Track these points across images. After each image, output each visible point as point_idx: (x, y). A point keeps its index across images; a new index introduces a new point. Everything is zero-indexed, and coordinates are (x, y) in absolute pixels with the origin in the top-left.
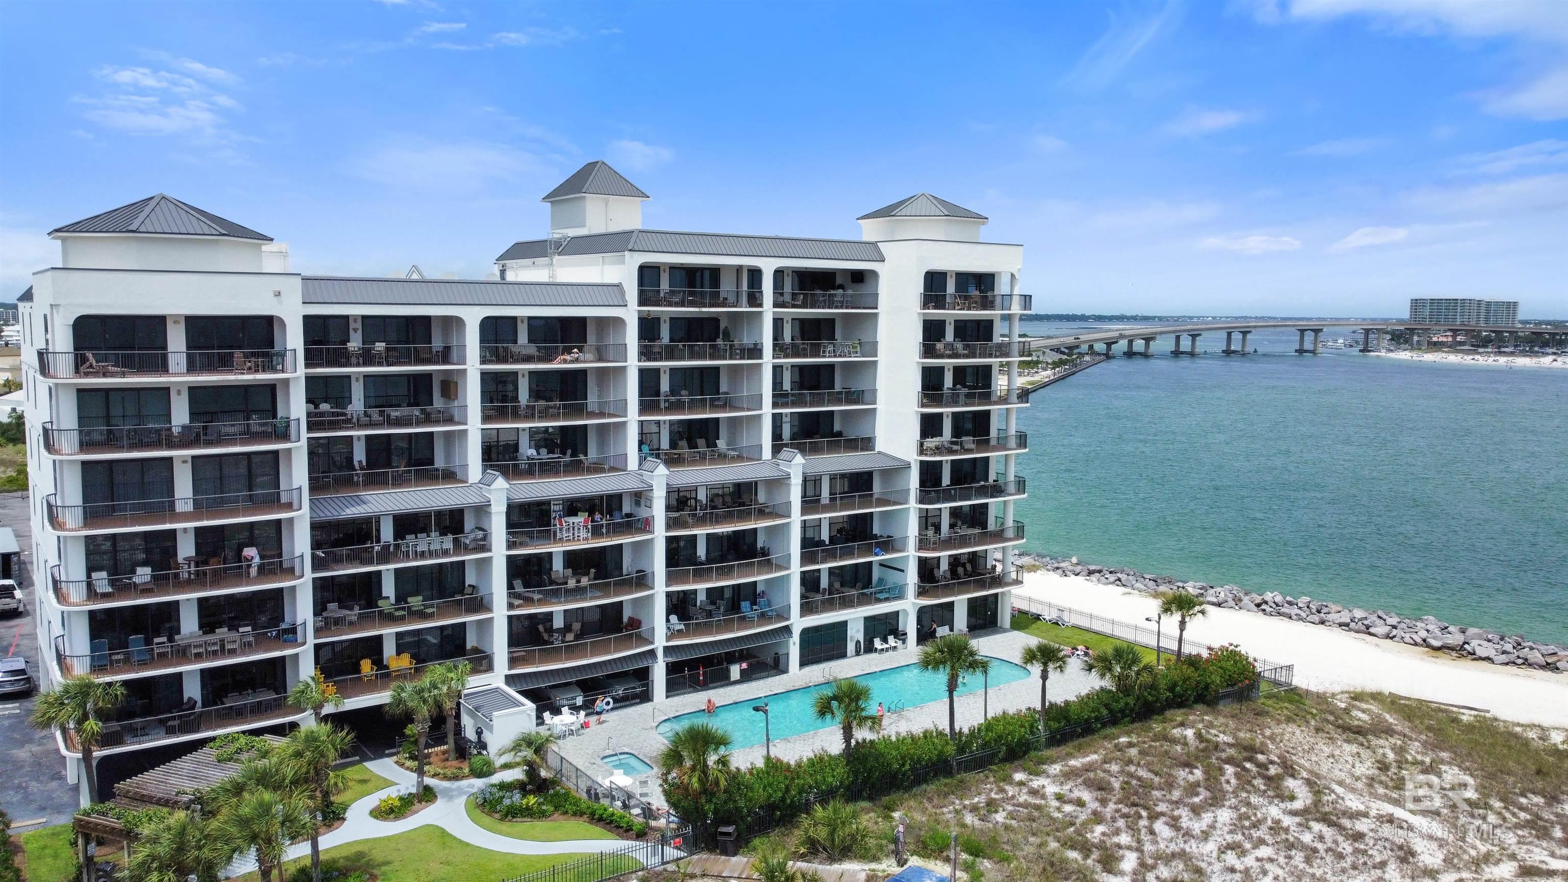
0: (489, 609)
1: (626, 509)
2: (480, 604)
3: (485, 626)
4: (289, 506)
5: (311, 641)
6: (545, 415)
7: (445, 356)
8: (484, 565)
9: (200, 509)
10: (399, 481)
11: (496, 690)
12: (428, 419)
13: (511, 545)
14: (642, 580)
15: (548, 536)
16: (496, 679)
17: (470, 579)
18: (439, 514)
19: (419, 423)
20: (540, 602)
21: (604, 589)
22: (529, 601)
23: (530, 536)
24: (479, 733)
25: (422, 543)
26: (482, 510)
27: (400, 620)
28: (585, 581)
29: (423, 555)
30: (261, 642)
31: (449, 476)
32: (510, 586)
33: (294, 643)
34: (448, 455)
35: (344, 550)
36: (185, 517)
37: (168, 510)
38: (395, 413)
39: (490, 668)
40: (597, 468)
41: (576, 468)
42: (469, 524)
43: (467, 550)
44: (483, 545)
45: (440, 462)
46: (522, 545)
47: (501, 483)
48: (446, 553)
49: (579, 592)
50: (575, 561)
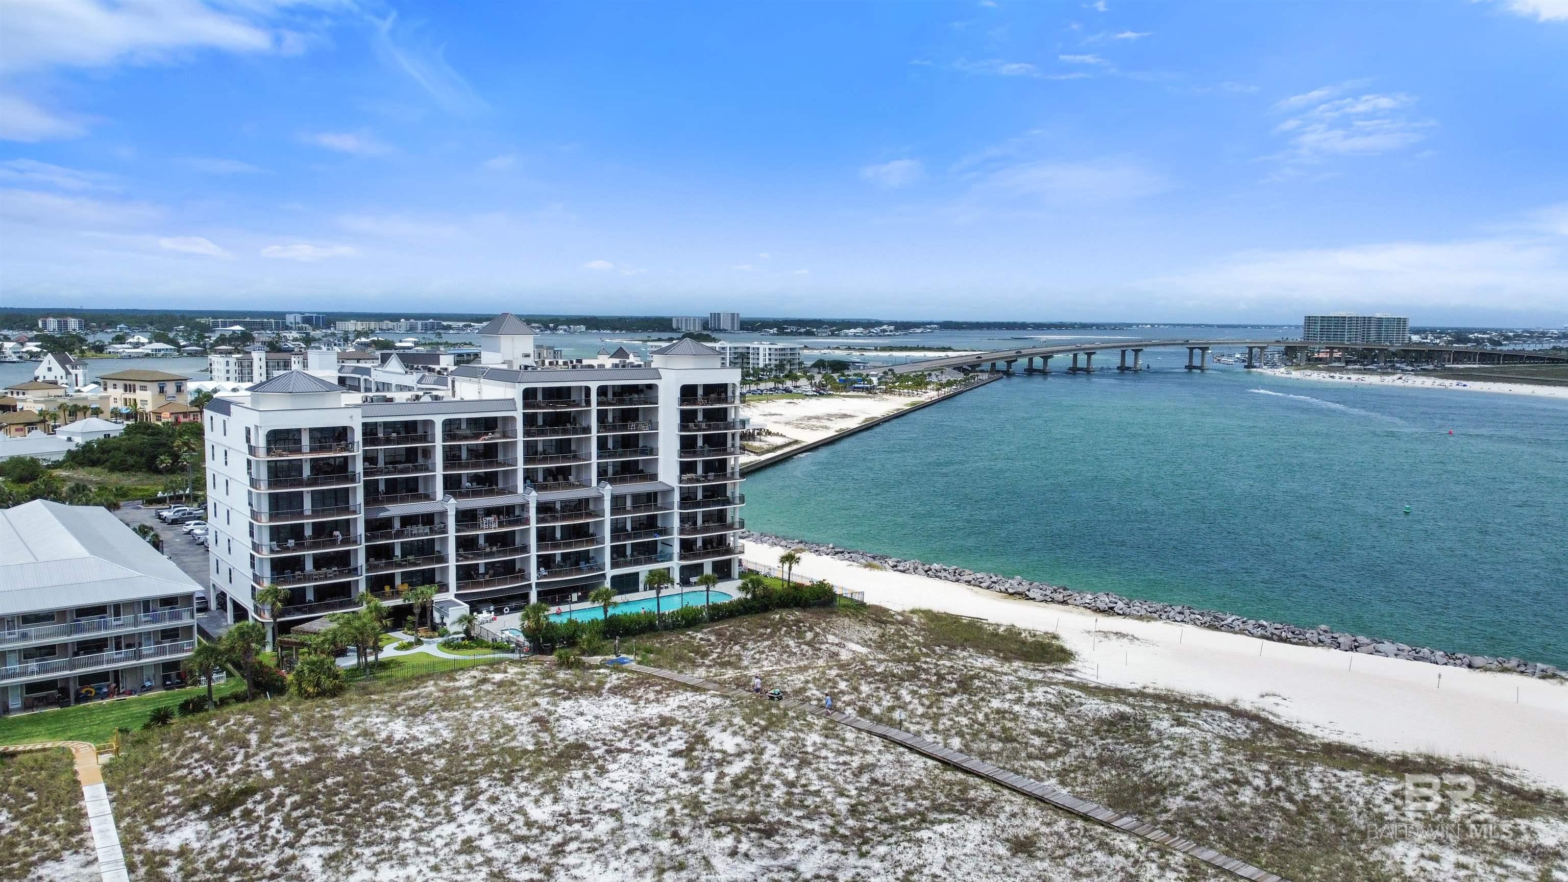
0: (447, 562)
1: (517, 513)
2: (443, 559)
3: (445, 570)
4: (354, 512)
5: (364, 574)
6: (475, 466)
7: (424, 439)
8: (444, 541)
9: (315, 513)
10: (403, 500)
11: (450, 601)
12: (416, 469)
13: (457, 531)
14: (525, 549)
15: (476, 527)
16: (450, 595)
17: (437, 548)
18: (423, 515)
19: (412, 472)
20: (472, 559)
21: (505, 553)
22: (467, 559)
23: (467, 526)
24: (442, 618)
25: (415, 529)
26: (444, 514)
27: (405, 566)
28: (494, 549)
29: (415, 536)
30: (341, 574)
31: (428, 497)
32: (457, 551)
33: (357, 575)
34: (426, 487)
35: (379, 533)
36: (308, 517)
37: (301, 515)
38: (400, 466)
39: (447, 590)
40: (502, 492)
41: (490, 493)
42: (437, 520)
43: (436, 533)
44: (444, 530)
45: (421, 491)
46: (463, 531)
47: (453, 501)
48: (426, 535)
49: (491, 554)
50: (491, 539)
